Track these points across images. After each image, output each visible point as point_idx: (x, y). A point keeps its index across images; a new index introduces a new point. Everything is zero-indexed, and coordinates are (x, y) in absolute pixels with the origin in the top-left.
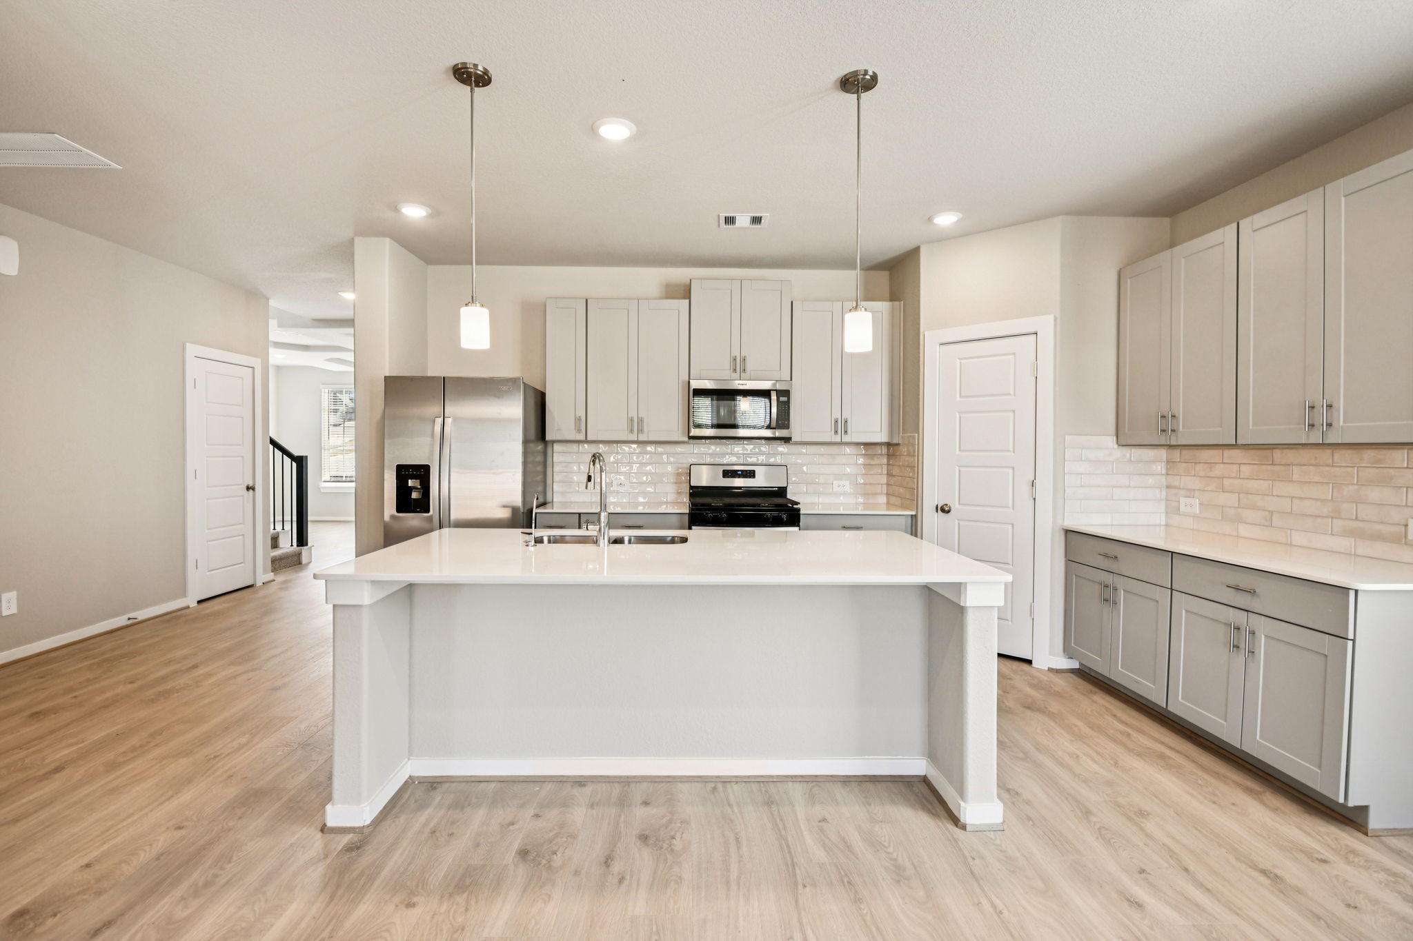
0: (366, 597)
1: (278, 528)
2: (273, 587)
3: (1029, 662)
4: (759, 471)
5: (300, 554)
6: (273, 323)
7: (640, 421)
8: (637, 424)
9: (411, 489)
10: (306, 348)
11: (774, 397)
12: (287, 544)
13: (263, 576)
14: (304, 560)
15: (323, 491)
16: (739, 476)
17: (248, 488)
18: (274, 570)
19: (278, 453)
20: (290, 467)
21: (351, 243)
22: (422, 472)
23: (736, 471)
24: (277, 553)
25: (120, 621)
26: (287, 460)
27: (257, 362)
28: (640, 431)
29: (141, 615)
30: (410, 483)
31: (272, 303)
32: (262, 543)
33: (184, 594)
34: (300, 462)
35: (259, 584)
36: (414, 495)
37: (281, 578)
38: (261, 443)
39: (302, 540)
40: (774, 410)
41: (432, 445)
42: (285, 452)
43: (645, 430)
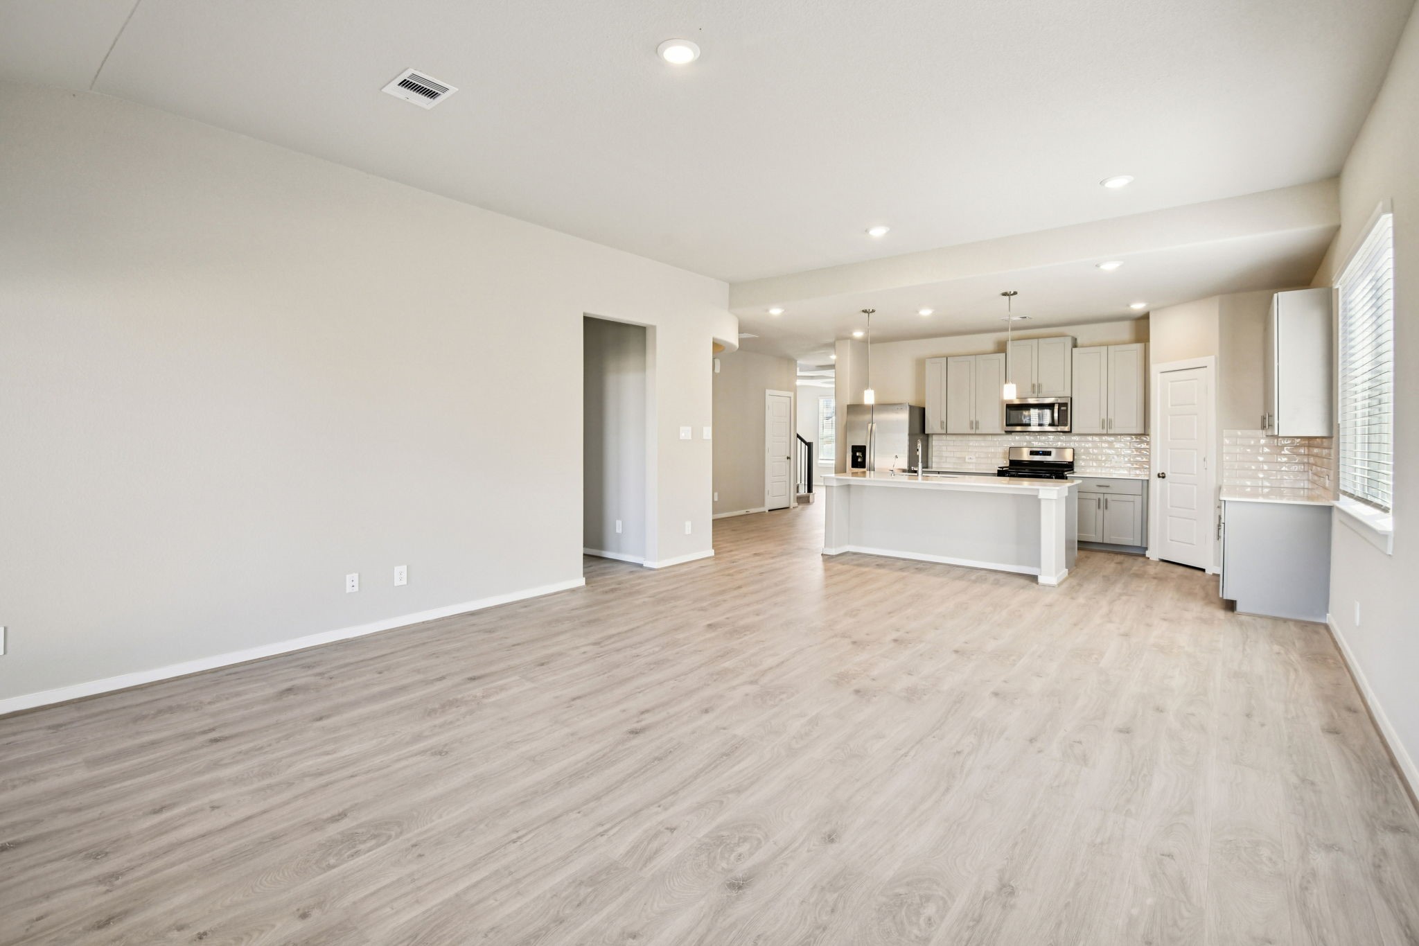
0: (835, 484)
1: (799, 482)
2: (797, 510)
3: (1203, 570)
4: (1054, 452)
5: (809, 497)
6: (798, 369)
7: (977, 423)
8: (975, 424)
9: (858, 457)
10: (812, 377)
11: (1056, 407)
12: (803, 491)
13: (794, 504)
14: (811, 500)
15: (820, 466)
16: (1041, 455)
17: (788, 458)
18: (799, 503)
19: (799, 441)
20: (804, 447)
21: (835, 342)
22: (862, 449)
23: (1039, 452)
24: (798, 494)
25: (743, 512)
26: (803, 444)
27: (791, 394)
28: (977, 428)
29: (752, 511)
30: (858, 454)
31: (798, 362)
32: (793, 489)
33: (763, 504)
34: (809, 445)
35: (791, 507)
36: (859, 460)
37: (800, 507)
38: (793, 437)
39: (810, 490)
40: (1056, 415)
41: (867, 436)
42: (802, 440)
43: (980, 427)
